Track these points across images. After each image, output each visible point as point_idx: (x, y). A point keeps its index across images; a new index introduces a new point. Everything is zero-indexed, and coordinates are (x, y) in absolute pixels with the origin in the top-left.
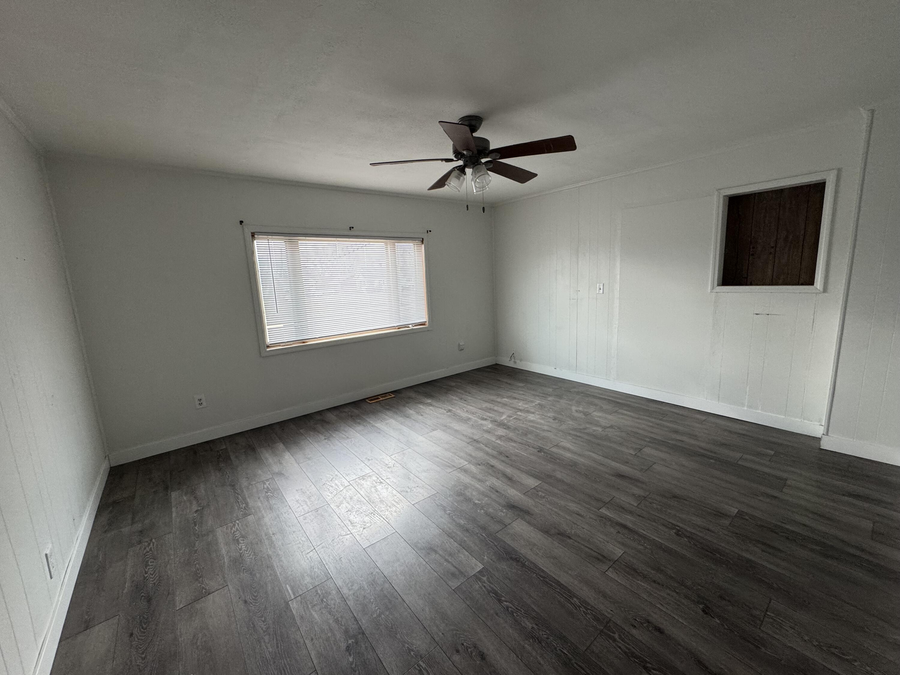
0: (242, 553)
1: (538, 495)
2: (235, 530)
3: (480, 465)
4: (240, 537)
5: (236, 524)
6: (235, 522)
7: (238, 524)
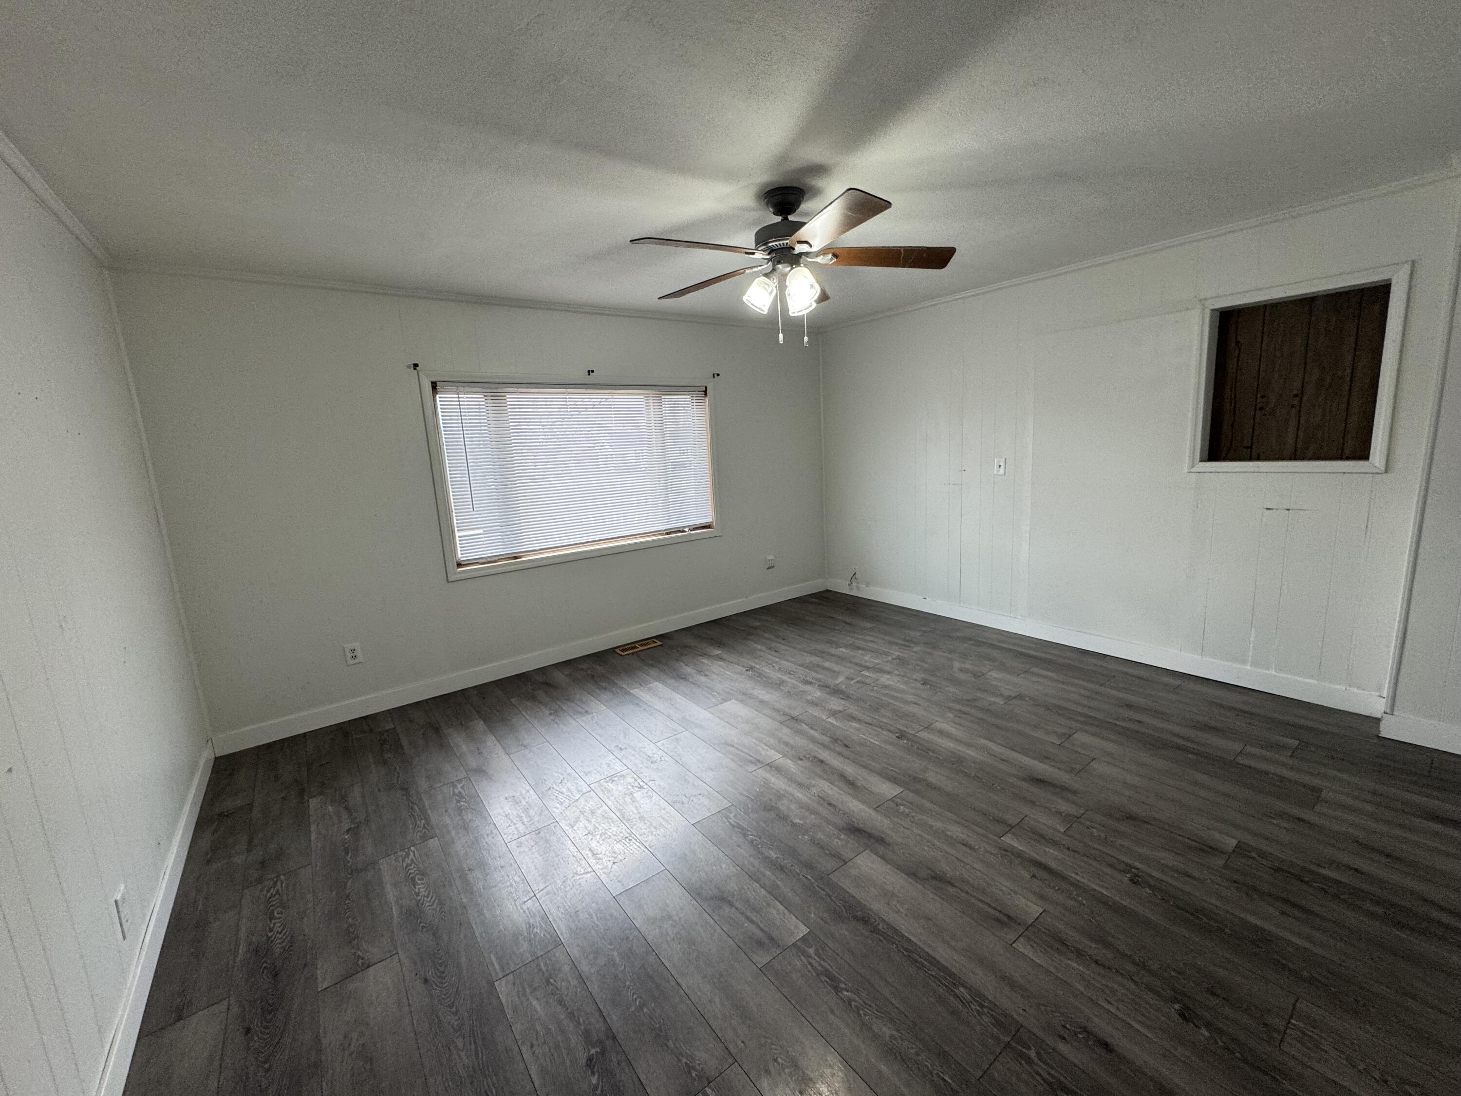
0: (419, 901)
1: (897, 811)
2: (409, 862)
3: (801, 759)
4: (417, 874)
5: (411, 853)
6: (409, 848)
7: (414, 852)
